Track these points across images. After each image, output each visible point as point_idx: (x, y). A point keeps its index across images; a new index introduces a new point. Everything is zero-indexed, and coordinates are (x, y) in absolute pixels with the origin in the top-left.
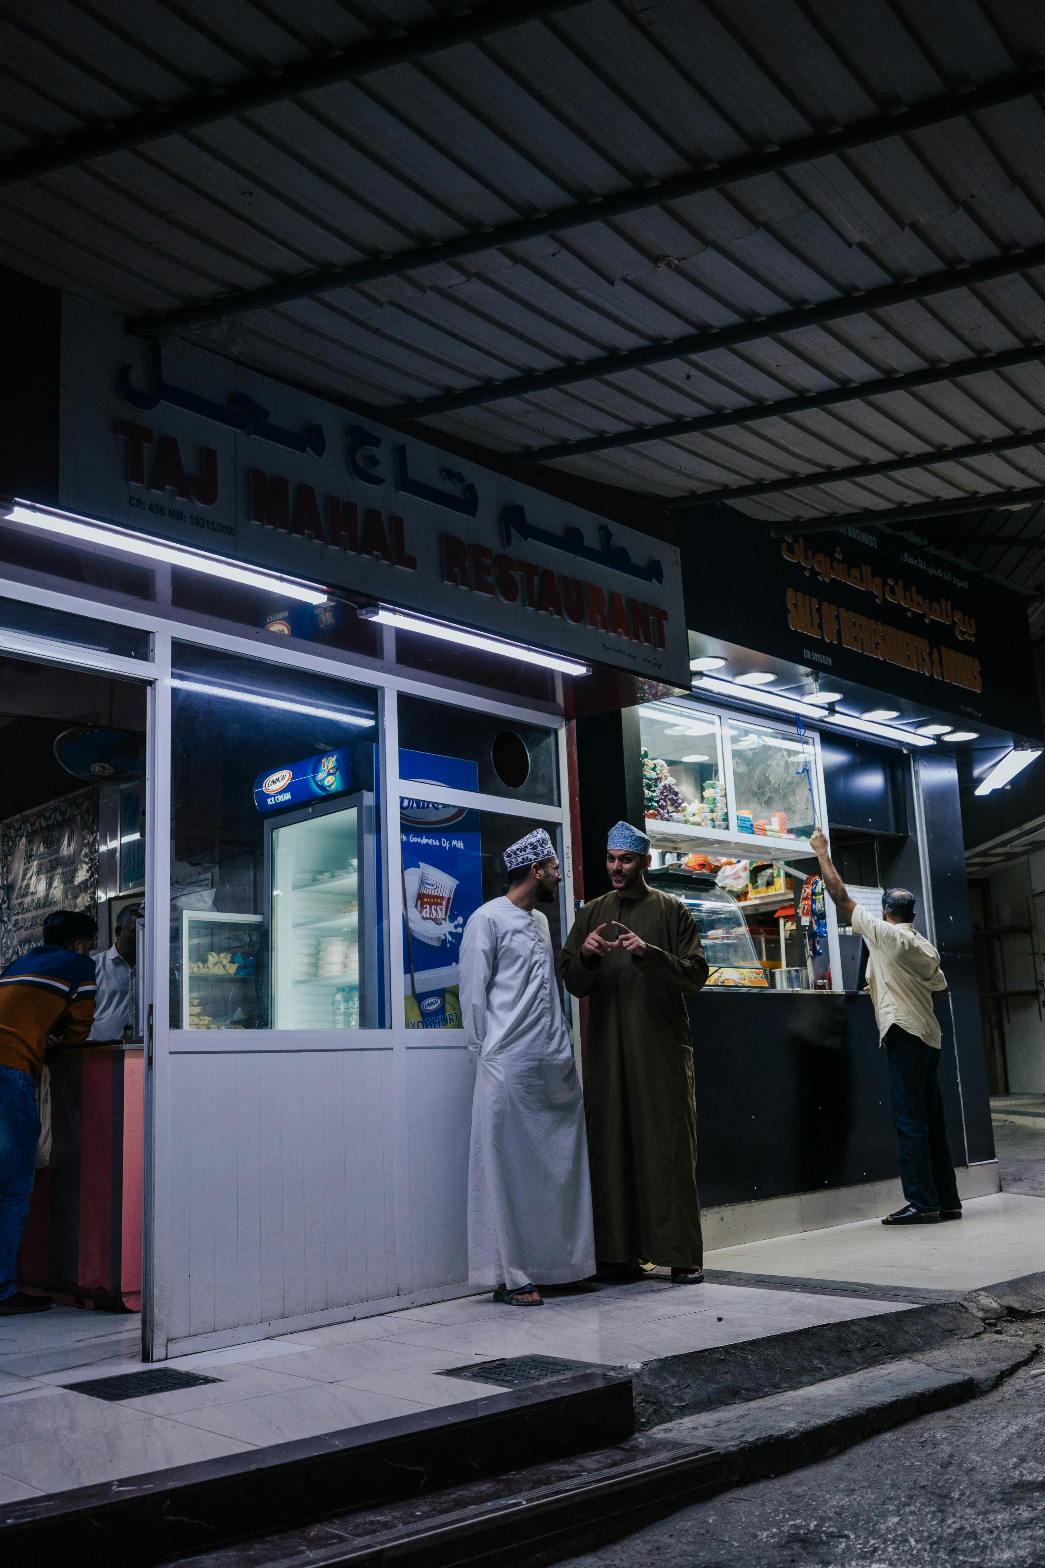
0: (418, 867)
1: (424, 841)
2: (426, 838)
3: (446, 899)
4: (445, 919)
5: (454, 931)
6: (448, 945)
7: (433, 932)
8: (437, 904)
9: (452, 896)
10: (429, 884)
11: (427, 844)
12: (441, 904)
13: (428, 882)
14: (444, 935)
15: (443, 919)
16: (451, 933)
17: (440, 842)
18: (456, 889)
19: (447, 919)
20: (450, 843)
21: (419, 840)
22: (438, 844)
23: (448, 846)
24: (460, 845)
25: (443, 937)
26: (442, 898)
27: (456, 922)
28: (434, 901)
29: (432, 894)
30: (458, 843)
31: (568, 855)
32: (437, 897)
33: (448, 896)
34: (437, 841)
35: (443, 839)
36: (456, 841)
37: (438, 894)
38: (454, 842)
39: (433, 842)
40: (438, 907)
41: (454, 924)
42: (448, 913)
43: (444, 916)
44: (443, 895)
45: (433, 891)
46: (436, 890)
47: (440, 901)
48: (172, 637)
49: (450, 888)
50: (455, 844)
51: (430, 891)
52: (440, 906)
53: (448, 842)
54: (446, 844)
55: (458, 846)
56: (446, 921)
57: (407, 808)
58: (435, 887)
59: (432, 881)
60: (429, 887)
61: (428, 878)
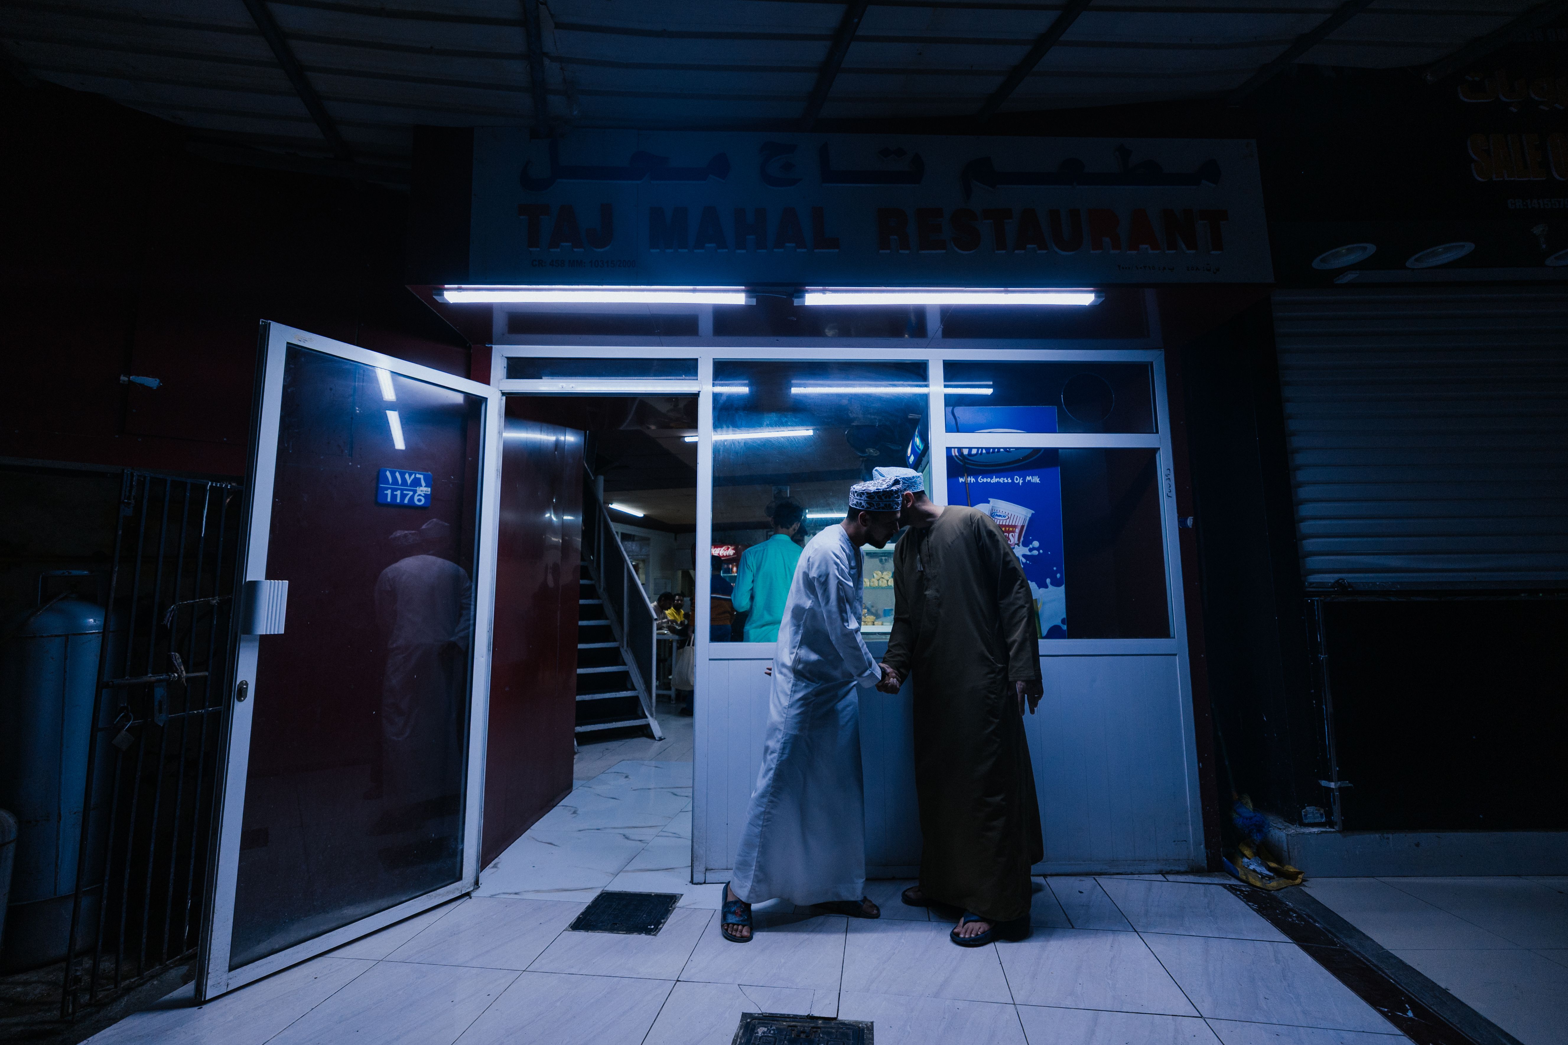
0: (988, 502)
1: (994, 480)
2: (996, 478)
3: (1019, 528)
4: (1018, 545)
5: (1029, 553)
9: (1026, 524)
10: (1000, 516)
11: (998, 483)
12: (1014, 532)
13: (998, 514)
15: (1016, 544)
16: (1024, 556)
17: (1012, 479)
18: (1030, 518)
19: (1021, 544)
20: (1024, 479)
22: (1010, 481)
23: (1021, 481)
24: (1036, 480)
26: (1015, 527)
27: (1031, 546)
28: (1005, 529)
29: (1004, 524)
30: (1032, 478)
31: (1169, 477)
32: (1009, 526)
33: (1022, 524)
34: (1009, 479)
35: (1016, 477)
36: (1031, 477)
37: (1010, 524)
38: (1028, 478)
39: (1004, 480)
40: (1011, 534)
41: (1029, 548)
42: (1022, 539)
43: (1016, 542)
44: (1016, 524)
45: (1005, 521)
46: (1008, 520)
47: (1013, 529)
48: (713, 359)
49: (1024, 517)
50: (1029, 480)
51: (1001, 521)
52: (1013, 534)
53: (1022, 478)
54: (1019, 480)
55: (1033, 481)
56: (1019, 546)
57: (956, 456)
58: (1007, 517)
59: (1004, 513)
60: (1000, 518)
61: (998, 511)
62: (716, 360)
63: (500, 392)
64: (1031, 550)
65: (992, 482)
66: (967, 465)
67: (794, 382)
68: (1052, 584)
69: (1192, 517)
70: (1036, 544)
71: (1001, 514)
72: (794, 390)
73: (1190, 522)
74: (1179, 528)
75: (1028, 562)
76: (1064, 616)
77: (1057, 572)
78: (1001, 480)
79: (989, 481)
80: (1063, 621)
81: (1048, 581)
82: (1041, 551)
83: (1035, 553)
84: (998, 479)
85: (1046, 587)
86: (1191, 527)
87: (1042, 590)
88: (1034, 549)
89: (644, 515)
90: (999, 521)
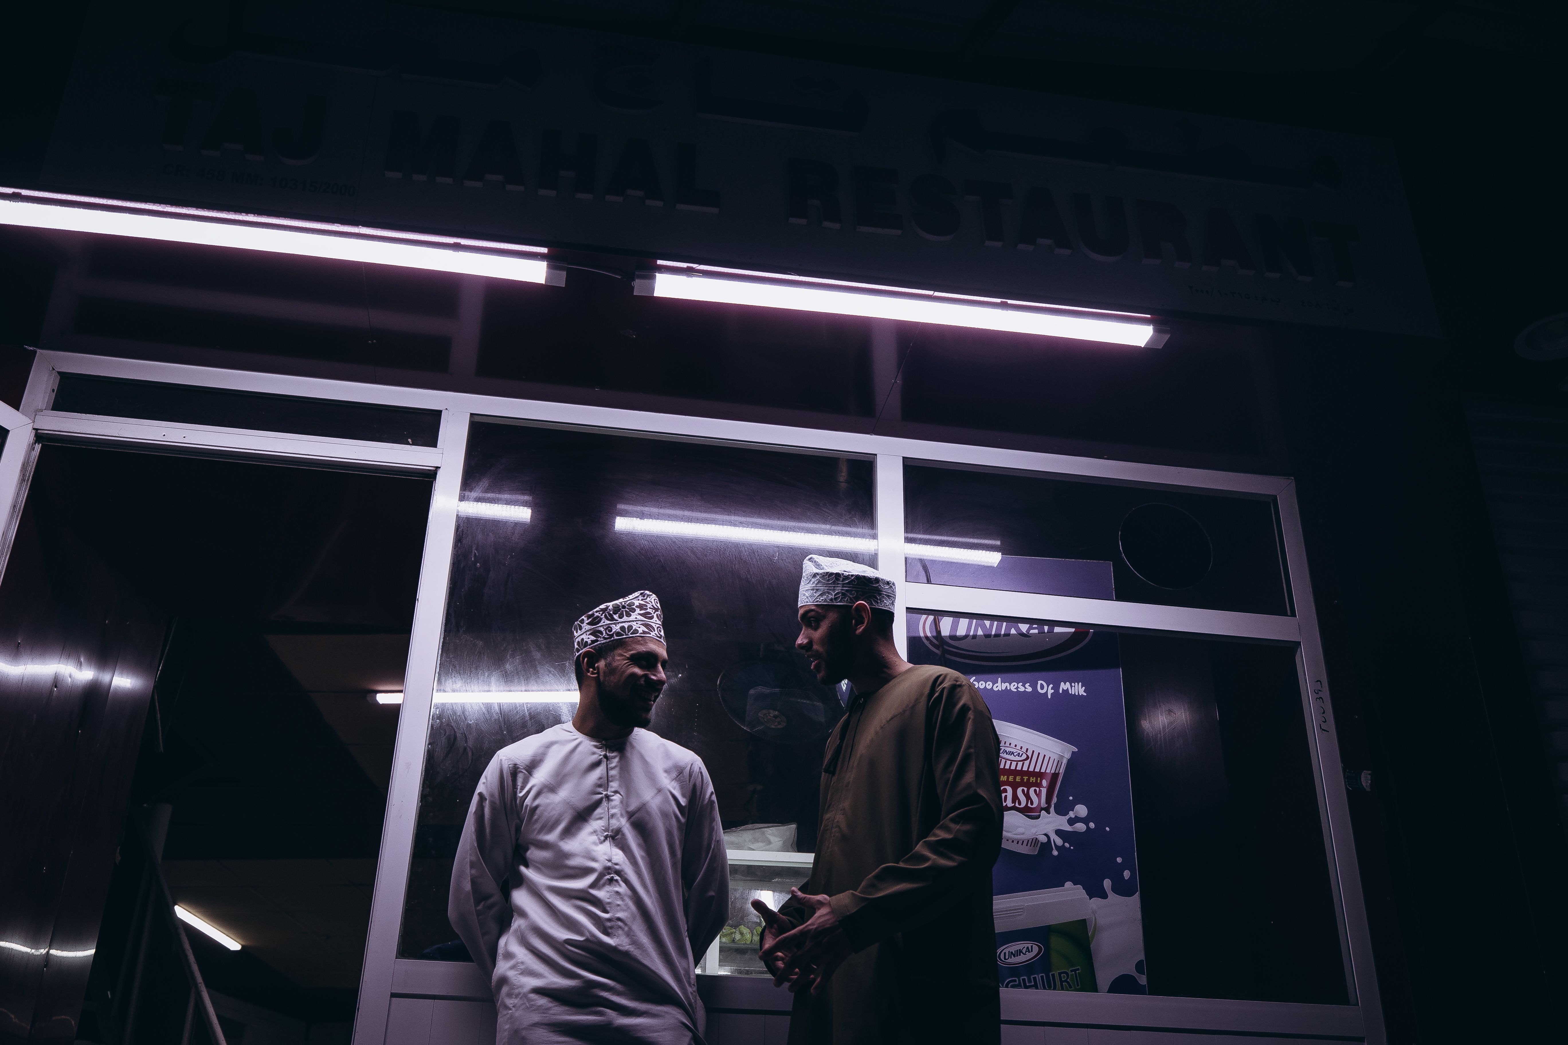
1: (1000, 686)
2: (1003, 681)
3: (1049, 777)
4: (1047, 810)
5: (1068, 828)
6: (1055, 853)
7: (1021, 830)
8: (1029, 785)
9: (1062, 771)
11: (1008, 691)
12: (1039, 785)
13: (1008, 750)
14: (1046, 835)
15: (1042, 809)
16: (1059, 832)
17: (1034, 686)
18: (1069, 761)
19: (1052, 809)
20: (1056, 688)
21: (989, 685)
22: (1029, 689)
23: (1050, 691)
24: (1078, 689)
25: (1044, 839)
26: (1041, 775)
27: (1071, 814)
28: (1022, 779)
29: (1019, 768)
30: (1071, 686)
31: (1321, 694)
32: (1028, 773)
33: (1053, 771)
34: (1027, 685)
35: (1040, 682)
36: (1068, 683)
37: (1031, 769)
38: (1064, 686)
39: (1017, 688)
40: (1032, 790)
41: (1067, 817)
42: (1055, 800)
43: (1043, 804)
44: (1043, 770)
45: (1020, 764)
46: (1027, 763)
47: (1037, 780)
48: (471, 414)
49: (1056, 758)
50: (1065, 689)
51: (1014, 764)
52: (1038, 789)
53: (1051, 686)
54: (1046, 689)
55: (1072, 691)
56: (1049, 813)
57: (927, 638)
58: (1024, 757)
59: (1018, 747)
60: (1012, 757)
61: (1007, 744)
62: (477, 419)
63: (34, 432)
64: (1071, 822)
65: (995, 689)
66: (948, 656)
67: (621, 506)
68: (1115, 890)
69: (1369, 772)
70: (1081, 810)
71: (1014, 751)
72: (622, 524)
73: (1366, 779)
74: (1347, 789)
75: (1067, 845)
76: (1142, 956)
77: (1123, 867)
78: (1013, 687)
79: (989, 687)
80: (1139, 966)
81: (1107, 883)
82: (1092, 825)
83: (1080, 827)
84: (1007, 684)
85: (1104, 896)
86: (1368, 789)
87: (1096, 902)
88: (1077, 820)
89: (243, 946)
90: (1008, 763)
